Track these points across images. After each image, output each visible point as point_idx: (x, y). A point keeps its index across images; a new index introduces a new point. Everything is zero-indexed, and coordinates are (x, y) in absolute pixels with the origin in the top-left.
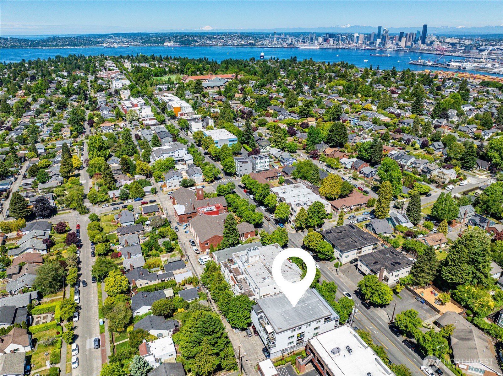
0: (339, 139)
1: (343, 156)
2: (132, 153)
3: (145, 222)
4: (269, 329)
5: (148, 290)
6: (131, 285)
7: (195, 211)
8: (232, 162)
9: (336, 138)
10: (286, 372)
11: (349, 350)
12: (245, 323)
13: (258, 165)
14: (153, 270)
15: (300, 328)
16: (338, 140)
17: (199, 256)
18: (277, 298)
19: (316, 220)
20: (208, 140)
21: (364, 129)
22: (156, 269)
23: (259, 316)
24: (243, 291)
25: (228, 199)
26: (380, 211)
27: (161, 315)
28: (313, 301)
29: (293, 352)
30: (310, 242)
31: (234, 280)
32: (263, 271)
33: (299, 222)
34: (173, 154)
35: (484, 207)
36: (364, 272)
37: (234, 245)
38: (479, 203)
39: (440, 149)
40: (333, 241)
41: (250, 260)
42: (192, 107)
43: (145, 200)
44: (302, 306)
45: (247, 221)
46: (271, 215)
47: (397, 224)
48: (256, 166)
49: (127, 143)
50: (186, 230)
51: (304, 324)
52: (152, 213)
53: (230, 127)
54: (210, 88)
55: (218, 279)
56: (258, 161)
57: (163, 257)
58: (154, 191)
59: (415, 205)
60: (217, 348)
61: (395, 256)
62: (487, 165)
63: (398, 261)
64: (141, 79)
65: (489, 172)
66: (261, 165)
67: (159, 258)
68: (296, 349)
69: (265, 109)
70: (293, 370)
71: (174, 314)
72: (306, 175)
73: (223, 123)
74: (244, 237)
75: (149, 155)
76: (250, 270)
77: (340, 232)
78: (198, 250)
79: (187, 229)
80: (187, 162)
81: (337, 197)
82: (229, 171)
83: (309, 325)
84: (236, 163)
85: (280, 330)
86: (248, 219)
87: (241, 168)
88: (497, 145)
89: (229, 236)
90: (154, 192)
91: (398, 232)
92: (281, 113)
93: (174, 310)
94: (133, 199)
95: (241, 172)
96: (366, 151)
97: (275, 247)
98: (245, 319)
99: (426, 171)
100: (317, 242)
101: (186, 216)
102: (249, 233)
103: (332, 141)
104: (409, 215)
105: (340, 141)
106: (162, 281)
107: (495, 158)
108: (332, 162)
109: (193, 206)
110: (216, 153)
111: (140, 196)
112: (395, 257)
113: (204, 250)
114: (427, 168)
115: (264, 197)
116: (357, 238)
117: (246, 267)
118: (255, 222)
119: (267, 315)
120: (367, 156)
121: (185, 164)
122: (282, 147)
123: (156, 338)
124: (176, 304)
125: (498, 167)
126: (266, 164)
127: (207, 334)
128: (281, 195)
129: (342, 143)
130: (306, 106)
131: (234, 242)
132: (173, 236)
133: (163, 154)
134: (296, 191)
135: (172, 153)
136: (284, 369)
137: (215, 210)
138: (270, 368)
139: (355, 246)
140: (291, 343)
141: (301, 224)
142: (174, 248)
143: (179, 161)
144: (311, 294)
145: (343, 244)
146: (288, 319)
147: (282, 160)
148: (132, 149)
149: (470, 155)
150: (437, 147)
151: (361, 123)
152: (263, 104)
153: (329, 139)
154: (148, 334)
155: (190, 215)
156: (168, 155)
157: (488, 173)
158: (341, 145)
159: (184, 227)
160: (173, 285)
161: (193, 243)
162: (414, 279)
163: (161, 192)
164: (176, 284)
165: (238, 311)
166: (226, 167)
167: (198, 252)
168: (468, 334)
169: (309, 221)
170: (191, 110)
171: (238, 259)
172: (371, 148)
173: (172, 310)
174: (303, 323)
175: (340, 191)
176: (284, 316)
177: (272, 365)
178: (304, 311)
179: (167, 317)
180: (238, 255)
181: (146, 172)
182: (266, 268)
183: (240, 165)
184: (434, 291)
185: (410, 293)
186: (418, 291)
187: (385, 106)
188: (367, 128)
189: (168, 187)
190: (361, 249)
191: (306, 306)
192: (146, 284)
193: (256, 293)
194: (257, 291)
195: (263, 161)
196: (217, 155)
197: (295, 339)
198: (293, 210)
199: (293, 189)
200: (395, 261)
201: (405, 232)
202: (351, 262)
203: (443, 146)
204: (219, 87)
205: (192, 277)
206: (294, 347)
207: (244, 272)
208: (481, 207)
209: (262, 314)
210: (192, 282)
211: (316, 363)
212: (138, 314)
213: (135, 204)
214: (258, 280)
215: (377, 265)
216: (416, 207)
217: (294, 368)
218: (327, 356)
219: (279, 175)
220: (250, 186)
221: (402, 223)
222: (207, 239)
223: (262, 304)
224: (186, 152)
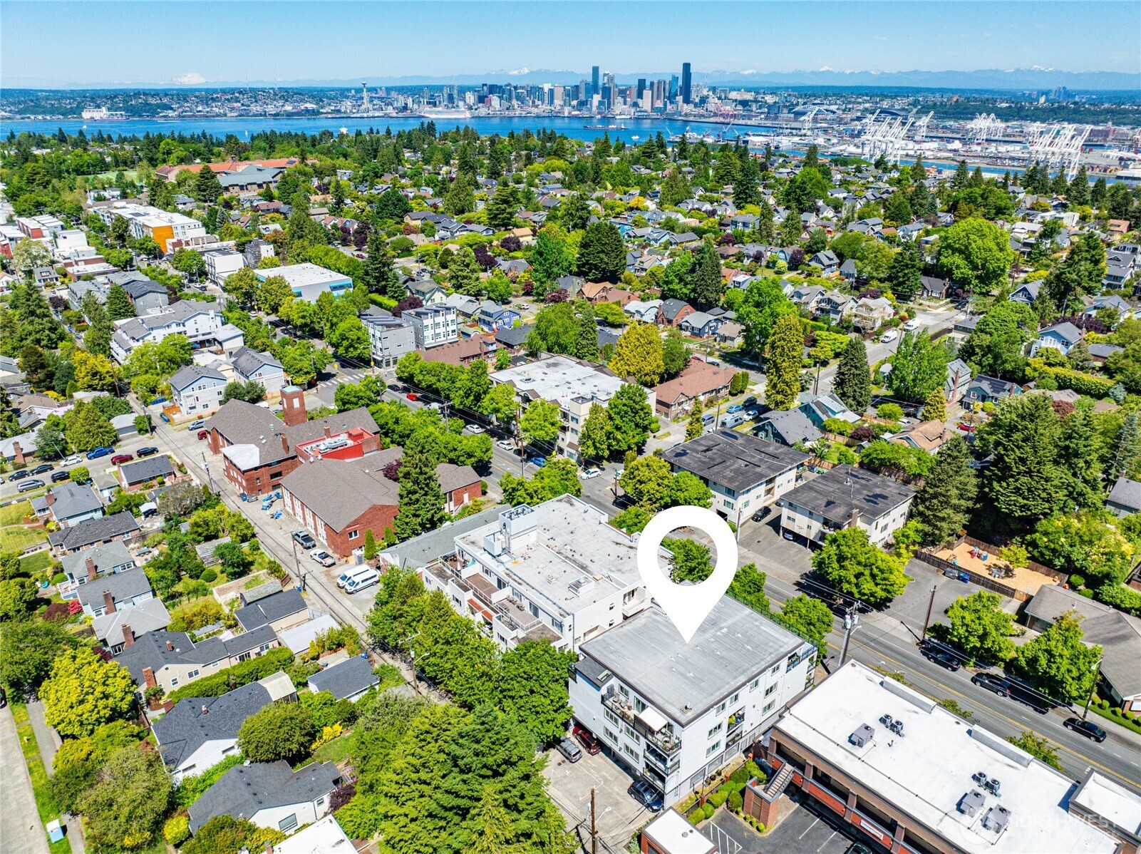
0: (609, 262)
1: (629, 298)
2: (50, 339)
3: (137, 506)
4: (653, 718)
5: (207, 692)
6: (142, 689)
7: (292, 454)
8: (359, 329)
9: (601, 259)
10: (723, 837)
11: (895, 727)
12: (558, 722)
13: (428, 333)
14: (200, 633)
15: (736, 697)
16: (607, 264)
17: (336, 571)
18: (635, 630)
19: (631, 433)
20: (274, 286)
21: (650, 245)
22: (210, 629)
23: (604, 691)
24: (521, 634)
25: (376, 416)
26: (778, 393)
27: (277, 757)
28: (738, 618)
29: (719, 774)
30: (641, 482)
31: (480, 608)
32: (563, 566)
33: (590, 443)
34: (181, 329)
35: (989, 359)
36: (803, 533)
37: (432, 524)
38: (974, 353)
39: (831, 266)
40: (701, 470)
41: (517, 546)
42: (205, 225)
43: (119, 451)
44: (714, 636)
45: (451, 461)
46: (506, 442)
47: (824, 418)
48: (426, 333)
49: (33, 313)
50: (272, 510)
51: (744, 684)
52: (155, 482)
53: (326, 254)
54: (237, 189)
56: (428, 321)
57: (222, 592)
58: (146, 426)
59: (856, 368)
60: (525, 814)
61: (863, 482)
62: (942, 285)
63: (878, 491)
65: (948, 300)
66: (437, 331)
67: (209, 597)
68: (725, 764)
69: (398, 219)
70: (740, 825)
71: (313, 747)
72: (564, 339)
73: (303, 248)
74: (452, 503)
75: (107, 340)
76: (521, 570)
77: (707, 450)
78: (327, 556)
79: (277, 507)
80: (227, 346)
81: (657, 379)
82: (353, 353)
83: (757, 683)
84: (371, 331)
85: (690, 715)
86: (452, 455)
87: (386, 343)
88: (959, 239)
89: (417, 501)
90: (146, 427)
91: (831, 436)
92: (441, 225)
93: (313, 735)
94: (84, 454)
95: (386, 352)
96: (681, 280)
97: (564, 505)
98: (555, 711)
99: (828, 307)
100: (660, 481)
101: (266, 473)
102: (465, 488)
103: (590, 270)
104: (843, 395)
105: (611, 268)
106: (242, 658)
107: (958, 267)
108: (608, 311)
109: (284, 441)
110: (304, 317)
111: (104, 443)
112: (865, 485)
113: (346, 554)
114: (829, 301)
115: (478, 398)
116: (754, 457)
117: (508, 565)
118: (473, 460)
119: (631, 681)
120: (685, 290)
121: (222, 352)
122: (475, 289)
123: (280, 837)
124: (317, 714)
125: (967, 287)
126: (451, 328)
128: (524, 387)
129: (616, 271)
130: (505, 202)
131: (433, 516)
132: (242, 527)
133: (152, 329)
134: (555, 376)
135: (178, 325)
136: (715, 829)
137: (350, 443)
138: (684, 835)
139: (761, 476)
140: (713, 747)
141: (596, 448)
142: (252, 563)
143: (202, 343)
145: (728, 473)
146: (695, 677)
147: (483, 317)
148: (50, 329)
149: (907, 265)
150: (826, 262)
151: (639, 232)
152: (391, 208)
153: (583, 265)
154: (252, 829)
155: (276, 469)
156: (167, 331)
157: (947, 303)
158: (613, 277)
159: (266, 503)
160: (285, 662)
161: (307, 538)
162: (927, 529)
163: (168, 426)
164: (291, 659)
165: (532, 692)
166: (345, 343)
167: (329, 561)
168: (1117, 626)
169: (615, 439)
170: (201, 232)
171: (476, 548)
172: (693, 271)
173: (308, 734)
174: (742, 679)
175: (661, 363)
176: (681, 674)
177: (686, 826)
178: (727, 649)
179: (296, 759)
180: (472, 539)
181: (108, 380)
182: (567, 557)
183: (385, 335)
184: (976, 550)
185: (925, 564)
186: (943, 555)
187: (677, 197)
188: (656, 241)
189: (184, 409)
190: (771, 481)
191: (726, 635)
192: (191, 675)
193: (566, 628)
194: (567, 622)
195: (440, 319)
196: (309, 321)
197: (722, 736)
198: (565, 415)
199: (546, 370)
200: (871, 494)
201: (850, 431)
202: (756, 518)
203: (836, 260)
204: (260, 186)
205: (337, 627)
206: (720, 758)
207: (505, 578)
208: (980, 364)
209: (614, 682)
210: (340, 645)
211: (811, 787)
212: (190, 773)
213: (94, 465)
214: (560, 593)
215: (835, 507)
216: (858, 372)
217: (740, 819)
218: (847, 757)
219: (491, 348)
220: (427, 377)
221: (834, 413)
222: (353, 519)
223: (602, 654)
224: (218, 319)
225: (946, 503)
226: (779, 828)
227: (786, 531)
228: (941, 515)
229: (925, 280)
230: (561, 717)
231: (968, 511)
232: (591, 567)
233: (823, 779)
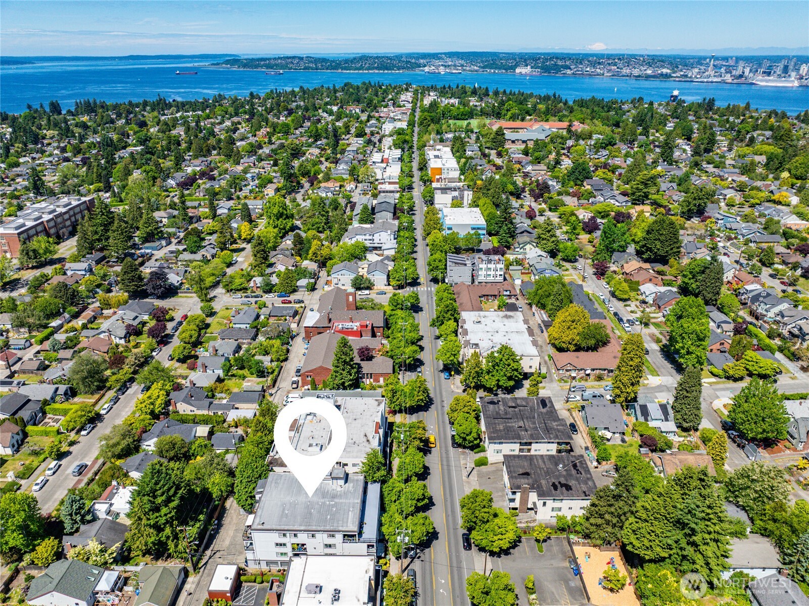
0: (661, 248)
1: (650, 280)
6: (171, 408)
7: (329, 325)
9: (656, 245)
10: (254, 594)
11: (335, 597)
13: (482, 273)
14: (219, 395)
15: (295, 536)
16: (659, 250)
17: (292, 392)
21: (736, 238)
22: (223, 395)
28: (347, 501)
34: (371, 237)
40: (487, 417)
43: (293, 297)
44: (324, 503)
47: (641, 419)
48: (480, 273)
51: (301, 531)
52: (283, 318)
56: (483, 265)
57: (248, 381)
61: (573, 472)
63: (572, 483)
64: (425, 122)
66: (489, 273)
69: (579, 183)
70: (265, 596)
71: (191, 462)
74: (372, 380)
76: (306, 427)
77: (513, 407)
80: (385, 252)
81: (572, 348)
83: (314, 536)
85: (261, 527)
87: (452, 273)
90: (312, 288)
91: (636, 434)
92: (602, 192)
94: (277, 294)
95: (451, 279)
97: (375, 403)
99: (798, 333)
101: (315, 330)
102: (382, 375)
103: (647, 250)
105: (662, 253)
106: (214, 413)
108: (618, 286)
109: (329, 317)
111: (287, 291)
112: (571, 475)
113: (303, 386)
115: (442, 324)
116: (534, 424)
119: (263, 499)
120: (694, 286)
121: (382, 255)
124: (194, 448)
126: (499, 273)
128: (467, 325)
129: (666, 256)
133: (357, 235)
135: (370, 235)
137: (355, 329)
138: (227, 578)
139: (519, 437)
140: (282, 554)
143: (375, 248)
144: (355, 490)
145: (501, 427)
146: (287, 514)
147: (534, 269)
152: (577, 174)
153: (643, 246)
154: (125, 476)
155: (322, 330)
156: (364, 237)
159: (307, 346)
160: (219, 423)
161: (298, 371)
163: (319, 291)
164: (222, 422)
167: (295, 386)
169: (483, 377)
170: (456, 174)
174: (302, 528)
176: (284, 509)
178: (319, 512)
183: (452, 268)
185: (569, 548)
186: (580, 550)
188: (743, 236)
189: (333, 284)
190: (530, 444)
191: (329, 505)
192: (190, 411)
195: (492, 266)
197: (288, 551)
199: (497, 320)
200: (564, 482)
209: (259, 496)
212: (147, 448)
213: (275, 300)
214: (305, 445)
217: (267, 594)
218: (296, 592)
219: (505, 293)
221: (652, 419)
222: (310, 369)
223: (271, 482)
224: (392, 236)
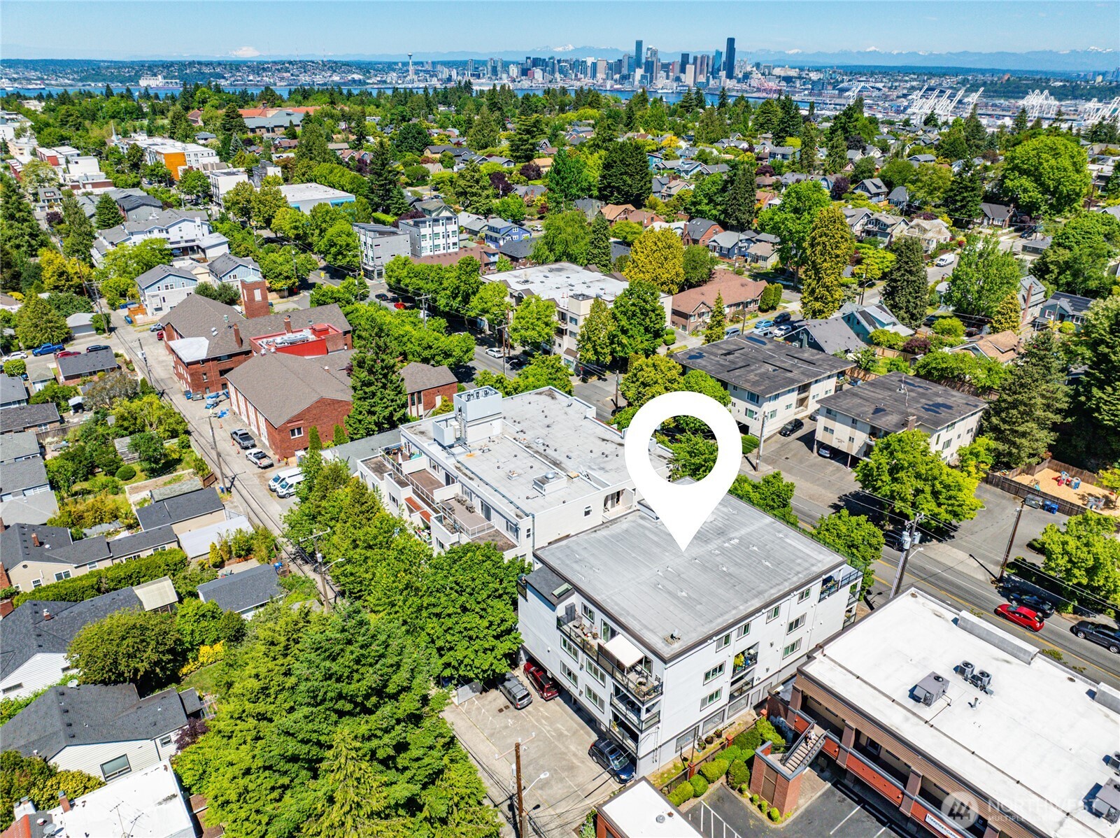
0: (635, 187)
1: (652, 219)
2: (30, 246)
3: (66, 399)
4: (624, 650)
5: (67, 595)
7: (245, 348)
8: (349, 235)
9: (625, 182)
10: (718, 824)
11: (980, 680)
12: (499, 652)
13: (428, 244)
14: (93, 532)
15: (746, 628)
16: (631, 186)
17: (271, 473)
18: (612, 536)
19: (639, 339)
20: (269, 198)
22: (105, 527)
23: (561, 610)
24: (465, 539)
25: (350, 317)
26: (816, 299)
27: (119, 679)
28: (755, 527)
29: (719, 735)
30: (644, 385)
31: (418, 508)
32: (531, 461)
33: (589, 346)
34: (164, 235)
35: (1067, 277)
36: (844, 448)
37: (391, 424)
38: (1048, 271)
39: (878, 194)
40: (719, 373)
41: (475, 436)
42: (219, 154)
43: (70, 348)
44: (721, 548)
45: (425, 361)
46: (495, 349)
47: (871, 329)
48: (423, 244)
49: (12, 217)
50: (218, 410)
51: (758, 610)
53: (331, 172)
54: (263, 129)
55: (358, 509)
56: (425, 230)
57: (136, 490)
58: (104, 325)
60: (408, 774)
61: (921, 390)
62: (1006, 212)
63: (940, 400)
65: (1012, 229)
66: (436, 242)
67: (119, 498)
68: (727, 722)
69: (417, 152)
70: (744, 808)
71: (185, 670)
72: (574, 249)
73: (310, 167)
74: (421, 407)
75: (88, 247)
76: (476, 464)
77: (729, 354)
78: (264, 456)
79: (223, 407)
80: (211, 254)
81: (676, 287)
82: (342, 262)
83: (776, 611)
84: (363, 238)
85: (677, 646)
86: (426, 353)
87: (379, 252)
88: (1028, 160)
89: (374, 394)
90: (105, 327)
91: (878, 350)
92: (461, 159)
93: (181, 653)
94: (30, 351)
95: (378, 262)
96: (711, 201)
97: (545, 399)
98: (497, 637)
99: (876, 229)
100: (668, 384)
101: (215, 368)
102: (438, 390)
104: (894, 307)
105: (635, 191)
106: (129, 561)
107: (1025, 191)
108: (627, 229)
109: (237, 332)
110: (296, 228)
111: (58, 341)
112: (923, 394)
113: (285, 455)
114: (877, 222)
115: (466, 300)
116: (785, 362)
117: (460, 458)
118: (451, 360)
119: (598, 598)
121: (205, 260)
122: (484, 207)
124: (188, 628)
125: (1034, 214)
126: (452, 240)
127: (349, 707)
128: (518, 288)
129: (640, 195)
130: (528, 132)
131: (391, 415)
132: (171, 420)
133: (132, 234)
134: (557, 279)
135: (161, 231)
136: (707, 812)
137: (312, 338)
138: (660, 819)
139: (792, 381)
140: (711, 697)
141: (596, 353)
142: (179, 461)
143: (184, 250)
144: (734, 508)
145: (752, 377)
146: (689, 598)
147: (490, 233)
148: (31, 235)
149: (966, 188)
150: (874, 190)
151: (669, 164)
152: (411, 141)
153: (605, 188)
155: (226, 364)
156: (147, 237)
157: (1010, 232)
158: (638, 203)
159: (210, 401)
160: (176, 567)
161: (246, 437)
162: (1001, 447)
163: (130, 328)
164: (184, 562)
165: (464, 609)
166: (333, 250)
167: (265, 462)
169: (620, 344)
170: (214, 160)
171: (424, 438)
172: (724, 190)
173: (171, 651)
174: (757, 603)
175: (681, 271)
176: (669, 593)
177: (663, 806)
178: (736, 564)
179: (147, 684)
180: (422, 428)
181: (76, 280)
182: (537, 452)
183: (376, 242)
184: (1065, 476)
185: (998, 490)
186: (1025, 480)
187: (712, 136)
188: (687, 172)
189: (149, 310)
190: (806, 388)
191: (736, 547)
192: (58, 575)
193: (523, 533)
194: (524, 524)
195: (439, 229)
196: (301, 232)
197: (723, 682)
198: (563, 317)
199: (548, 274)
200: (931, 403)
201: (901, 344)
202: (784, 432)
203: (884, 189)
205: (248, 529)
206: (721, 714)
207: (454, 472)
208: (1056, 282)
209: (575, 599)
210: (249, 551)
211: (850, 759)
212: (12, 695)
213: (36, 361)
214: (520, 491)
215: (887, 414)
216: (912, 278)
217: (745, 800)
218: (907, 719)
219: (492, 259)
220: (414, 280)
221: (883, 324)
222: (296, 413)
223: (563, 562)
224: (205, 227)
225: (1028, 414)
226: (802, 816)
227: (822, 445)
228: (1021, 429)
229: (986, 207)
230: (505, 646)
231: (1055, 427)
232: (567, 464)
233: (870, 750)
